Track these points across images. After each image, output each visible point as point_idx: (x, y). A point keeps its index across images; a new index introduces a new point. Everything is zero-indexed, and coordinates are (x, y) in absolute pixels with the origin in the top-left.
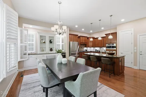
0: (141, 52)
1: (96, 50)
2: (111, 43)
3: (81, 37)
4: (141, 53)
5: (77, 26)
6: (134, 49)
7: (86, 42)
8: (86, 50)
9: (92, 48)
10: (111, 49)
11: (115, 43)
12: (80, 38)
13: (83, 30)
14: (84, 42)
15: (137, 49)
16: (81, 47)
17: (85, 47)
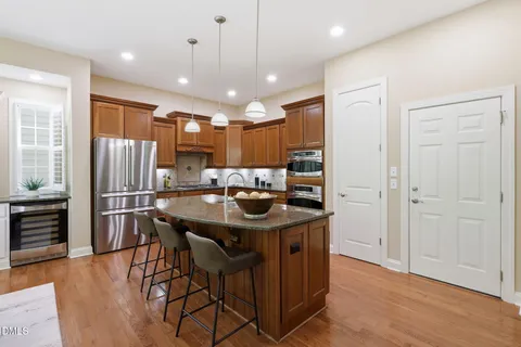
0: (415, 190)
1: (257, 179)
2: (304, 148)
3: (179, 119)
4: (414, 196)
5: (127, 56)
6: (389, 178)
7: (211, 144)
8: (214, 181)
9: (244, 172)
10: (305, 174)
11: (317, 148)
12: (175, 123)
13: (183, 81)
14: (195, 142)
15: (398, 178)
16: (189, 168)
17: (208, 167)
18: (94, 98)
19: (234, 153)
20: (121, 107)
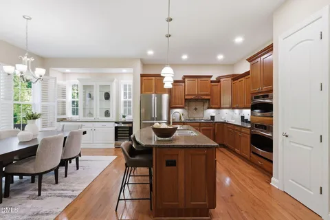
1: (243, 117)
2: (261, 92)
3: (186, 79)
7: (209, 93)
12: (184, 82)
14: (197, 92)
16: (196, 109)
17: (208, 108)
18: (142, 76)
19: (226, 99)
20: (154, 78)
